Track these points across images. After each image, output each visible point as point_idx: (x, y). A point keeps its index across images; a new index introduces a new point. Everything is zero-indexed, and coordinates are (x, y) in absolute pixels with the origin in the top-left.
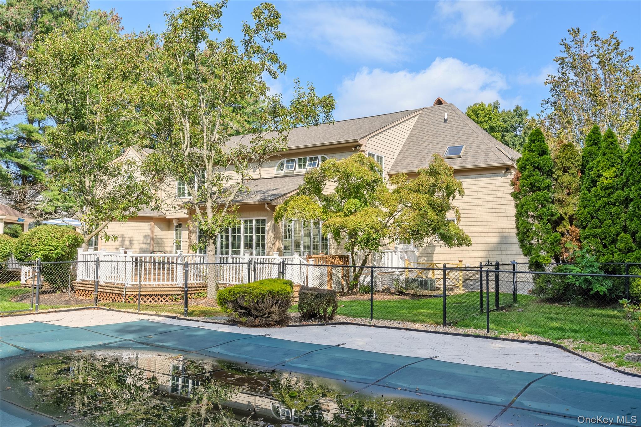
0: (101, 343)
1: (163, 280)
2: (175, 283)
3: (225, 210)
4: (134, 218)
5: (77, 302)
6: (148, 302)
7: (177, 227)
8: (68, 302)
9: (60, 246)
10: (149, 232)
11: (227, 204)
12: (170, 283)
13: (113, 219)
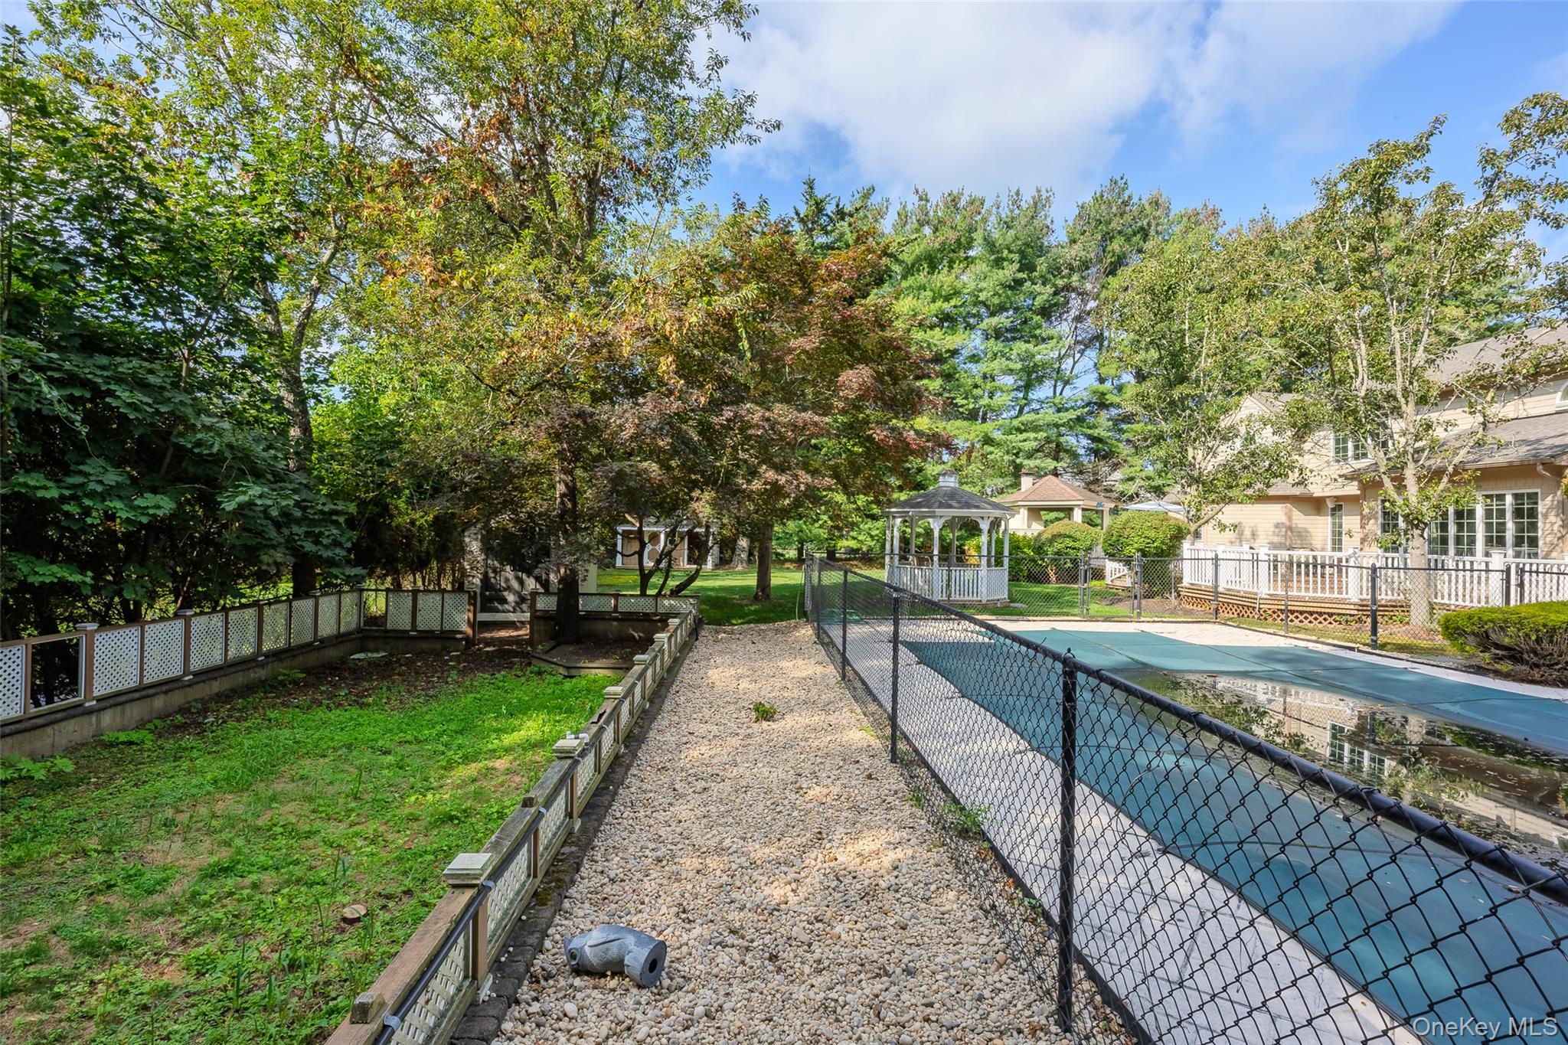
0: (1242, 669)
1: (1315, 590)
2: (1344, 596)
3: (1445, 479)
4: (1263, 498)
5: (1187, 613)
6: (1296, 621)
7: (1333, 510)
8: (1173, 612)
9: (1160, 537)
10: (1284, 519)
11: (1451, 469)
12: (1336, 595)
13: (1231, 500)
